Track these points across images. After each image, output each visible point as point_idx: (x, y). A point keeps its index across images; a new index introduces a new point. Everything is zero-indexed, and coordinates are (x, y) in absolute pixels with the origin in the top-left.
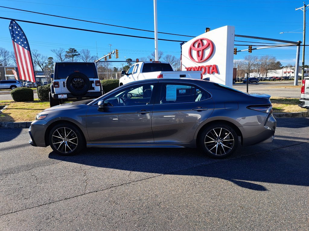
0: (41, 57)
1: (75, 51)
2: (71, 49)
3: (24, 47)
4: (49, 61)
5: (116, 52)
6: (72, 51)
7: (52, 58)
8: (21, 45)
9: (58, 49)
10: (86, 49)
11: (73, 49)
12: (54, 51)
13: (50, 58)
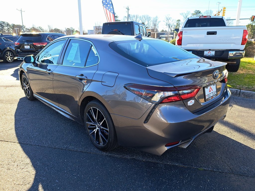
0: (172, 20)
1: (199, 12)
2: (196, 11)
3: (110, 11)
4: (177, 23)
5: (223, 10)
6: (197, 13)
7: (179, 20)
8: (108, 9)
9: (186, 12)
10: (210, 10)
11: (198, 11)
12: (182, 14)
13: (178, 20)
